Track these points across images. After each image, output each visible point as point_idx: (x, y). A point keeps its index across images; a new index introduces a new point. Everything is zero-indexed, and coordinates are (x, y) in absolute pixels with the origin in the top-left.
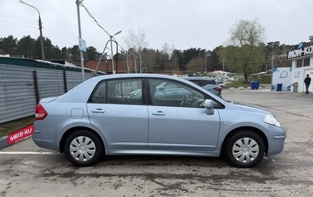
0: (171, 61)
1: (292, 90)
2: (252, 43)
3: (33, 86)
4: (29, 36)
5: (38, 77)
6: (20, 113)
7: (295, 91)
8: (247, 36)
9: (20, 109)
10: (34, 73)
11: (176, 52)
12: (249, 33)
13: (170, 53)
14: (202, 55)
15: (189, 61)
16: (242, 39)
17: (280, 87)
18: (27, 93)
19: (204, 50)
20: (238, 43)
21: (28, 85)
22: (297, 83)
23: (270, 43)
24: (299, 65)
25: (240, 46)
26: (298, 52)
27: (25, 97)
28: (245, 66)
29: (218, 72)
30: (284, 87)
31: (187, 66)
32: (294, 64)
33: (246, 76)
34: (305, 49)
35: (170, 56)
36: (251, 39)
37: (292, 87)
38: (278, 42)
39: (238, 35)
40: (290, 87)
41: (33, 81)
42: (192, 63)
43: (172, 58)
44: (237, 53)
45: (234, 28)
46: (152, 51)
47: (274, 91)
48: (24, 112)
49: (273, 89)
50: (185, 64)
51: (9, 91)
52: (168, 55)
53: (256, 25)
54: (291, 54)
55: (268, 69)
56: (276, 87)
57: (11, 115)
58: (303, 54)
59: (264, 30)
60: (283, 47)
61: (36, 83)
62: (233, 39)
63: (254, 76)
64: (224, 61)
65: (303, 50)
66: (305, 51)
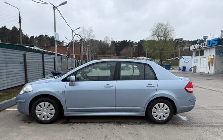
0: (110, 49)
1: (192, 71)
2: (165, 39)
3: (23, 64)
4: (5, 27)
5: (27, 58)
6: (15, 83)
7: (195, 71)
8: (162, 34)
9: (15, 80)
10: (25, 55)
11: (114, 43)
12: (164, 32)
13: (109, 43)
14: (131, 45)
15: (122, 49)
16: (159, 36)
17: (184, 69)
18: (20, 69)
19: (132, 42)
20: (156, 39)
21: (20, 63)
22: (195, 66)
23: (176, 39)
24: (197, 55)
25: (158, 40)
26: (197, 46)
27: (18, 72)
28: (161, 54)
29: (142, 57)
30: (187, 69)
31: (121, 52)
32: (194, 54)
33: (161, 61)
34: (201, 44)
35: (109, 45)
36: (165, 36)
37: (193, 69)
38: (182, 39)
39: (156, 33)
40: (191, 69)
41: (23, 60)
42: (124, 51)
43: (110, 46)
44: (155, 45)
45: (154, 28)
46: (97, 41)
47: (181, 71)
48: (18, 82)
49: (180, 70)
50: (120, 51)
51: (9, 67)
52: (108, 44)
53: (168, 27)
54: (192, 47)
55: (176, 56)
56: (182, 69)
57: (10, 84)
58: (199, 47)
59: (173, 30)
60: (185, 42)
61: (25, 62)
62: (153, 35)
63: (167, 61)
64: (147, 50)
65: (200, 45)
66: (201, 46)
